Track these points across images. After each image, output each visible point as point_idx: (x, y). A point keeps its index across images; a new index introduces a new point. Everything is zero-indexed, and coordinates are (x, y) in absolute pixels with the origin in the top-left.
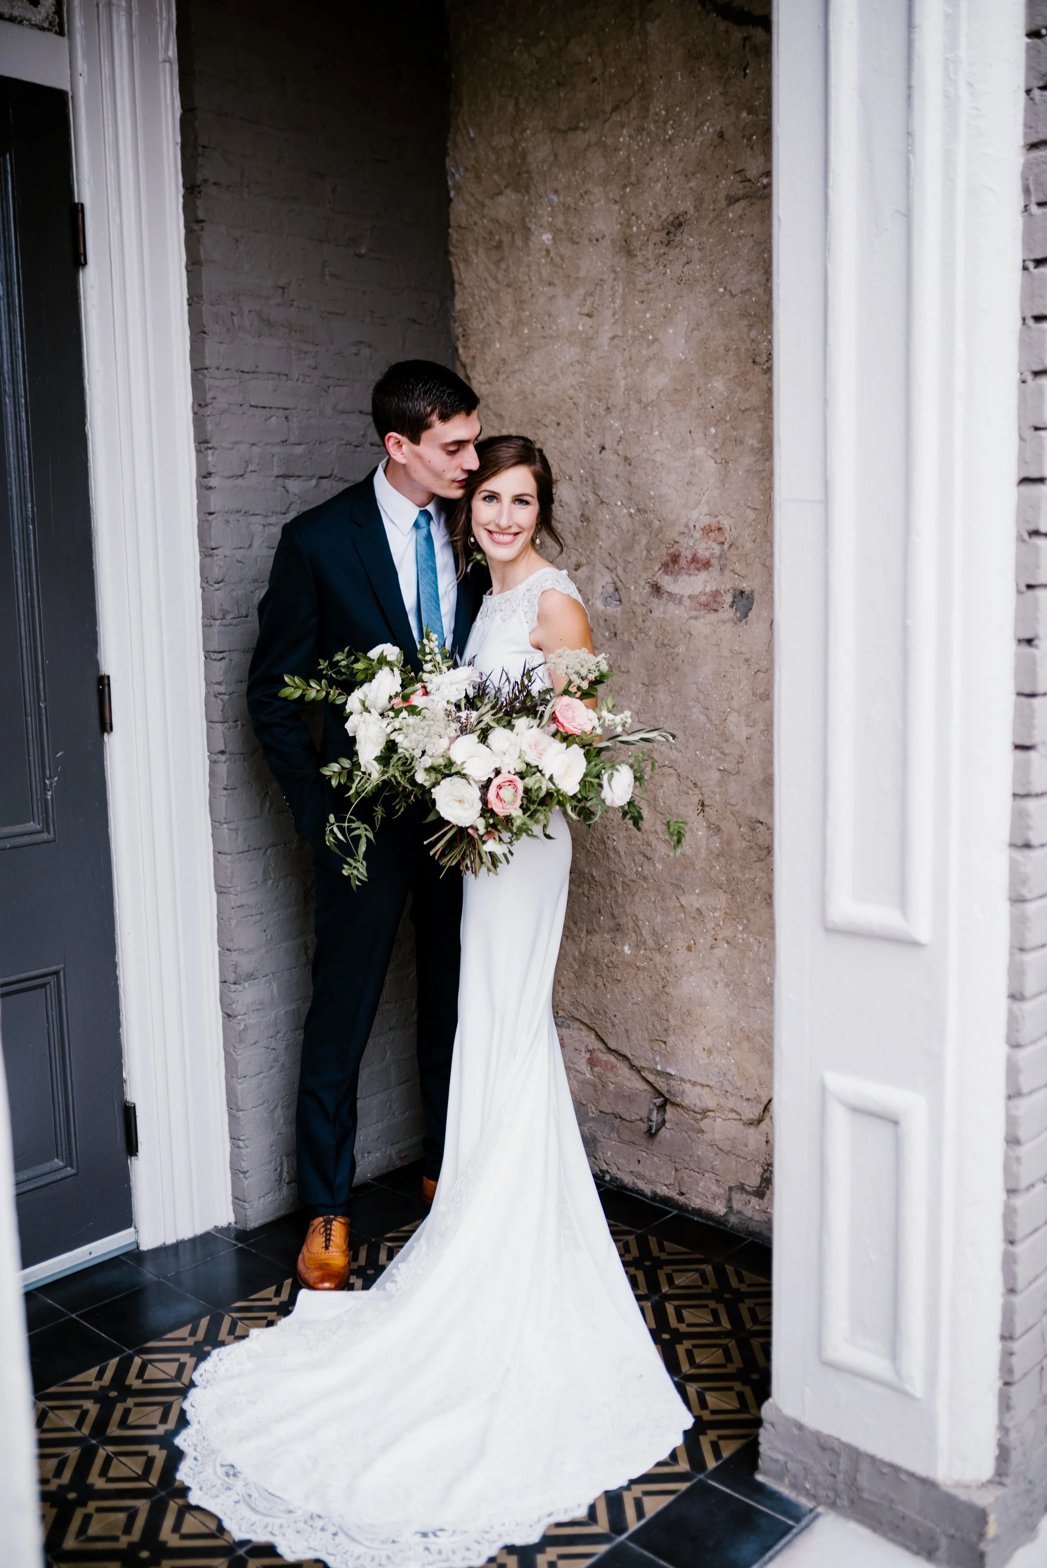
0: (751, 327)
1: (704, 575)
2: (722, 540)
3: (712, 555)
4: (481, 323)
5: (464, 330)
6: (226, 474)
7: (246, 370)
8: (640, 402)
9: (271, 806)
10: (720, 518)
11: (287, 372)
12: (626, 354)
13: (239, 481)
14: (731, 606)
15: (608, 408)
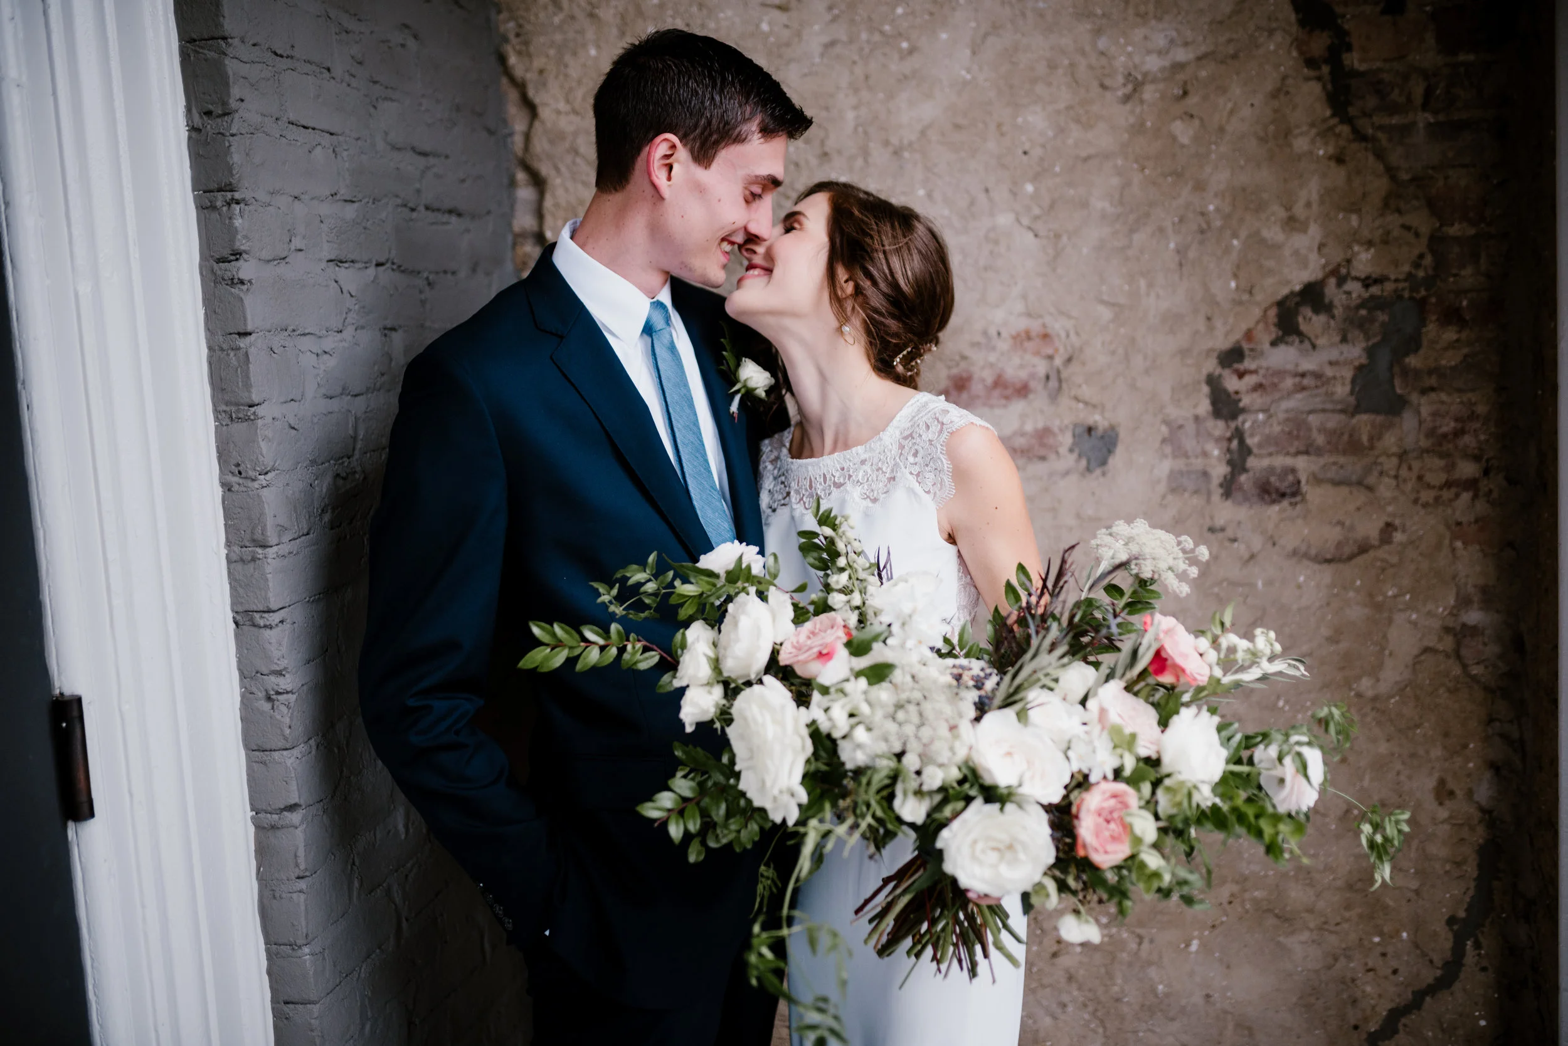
0: (1098, 32)
1: (1018, 406)
2: (1050, 351)
3: (1033, 376)
4: (555, 14)
5: (520, 26)
6: (265, 255)
7: (279, 52)
8: (887, 143)
9: (361, 885)
10: (1048, 320)
11: (329, 65)
12: (859, 71)
13: (282, 269)
14: (1071, 450)
15: (826, 154)
